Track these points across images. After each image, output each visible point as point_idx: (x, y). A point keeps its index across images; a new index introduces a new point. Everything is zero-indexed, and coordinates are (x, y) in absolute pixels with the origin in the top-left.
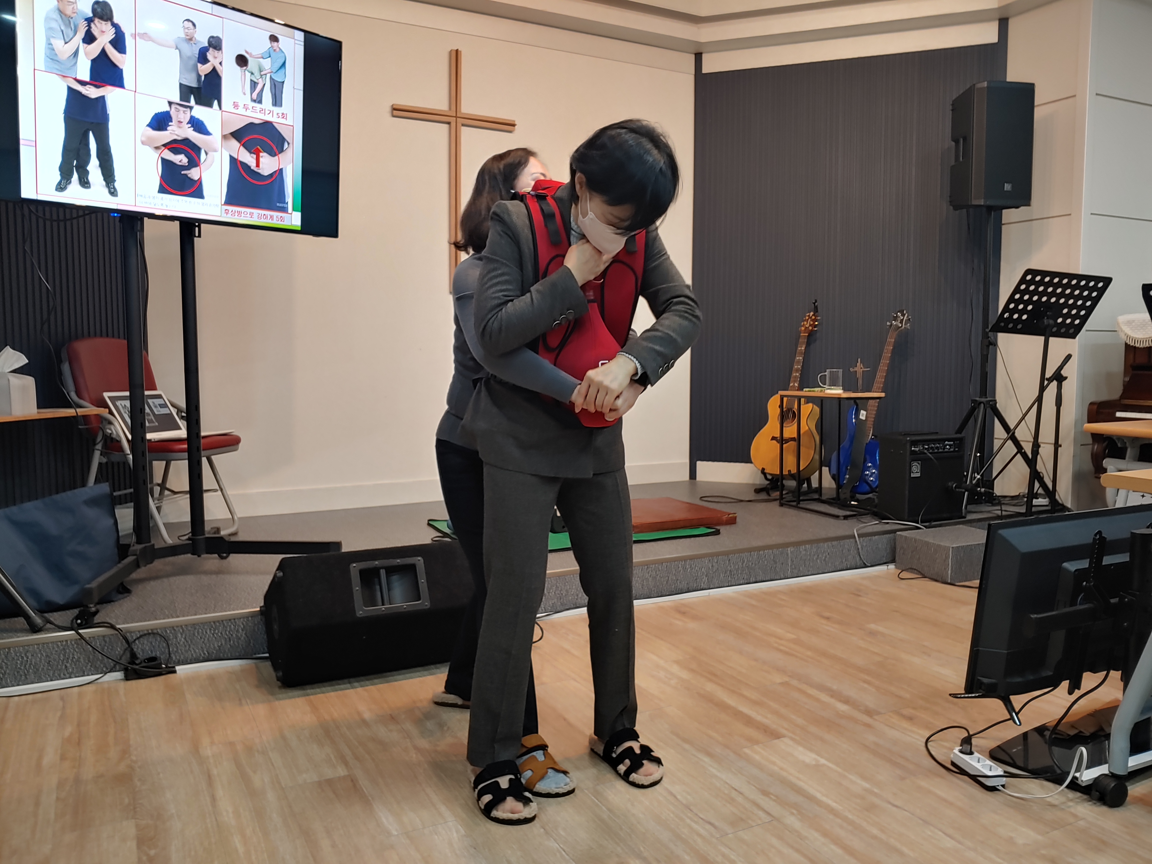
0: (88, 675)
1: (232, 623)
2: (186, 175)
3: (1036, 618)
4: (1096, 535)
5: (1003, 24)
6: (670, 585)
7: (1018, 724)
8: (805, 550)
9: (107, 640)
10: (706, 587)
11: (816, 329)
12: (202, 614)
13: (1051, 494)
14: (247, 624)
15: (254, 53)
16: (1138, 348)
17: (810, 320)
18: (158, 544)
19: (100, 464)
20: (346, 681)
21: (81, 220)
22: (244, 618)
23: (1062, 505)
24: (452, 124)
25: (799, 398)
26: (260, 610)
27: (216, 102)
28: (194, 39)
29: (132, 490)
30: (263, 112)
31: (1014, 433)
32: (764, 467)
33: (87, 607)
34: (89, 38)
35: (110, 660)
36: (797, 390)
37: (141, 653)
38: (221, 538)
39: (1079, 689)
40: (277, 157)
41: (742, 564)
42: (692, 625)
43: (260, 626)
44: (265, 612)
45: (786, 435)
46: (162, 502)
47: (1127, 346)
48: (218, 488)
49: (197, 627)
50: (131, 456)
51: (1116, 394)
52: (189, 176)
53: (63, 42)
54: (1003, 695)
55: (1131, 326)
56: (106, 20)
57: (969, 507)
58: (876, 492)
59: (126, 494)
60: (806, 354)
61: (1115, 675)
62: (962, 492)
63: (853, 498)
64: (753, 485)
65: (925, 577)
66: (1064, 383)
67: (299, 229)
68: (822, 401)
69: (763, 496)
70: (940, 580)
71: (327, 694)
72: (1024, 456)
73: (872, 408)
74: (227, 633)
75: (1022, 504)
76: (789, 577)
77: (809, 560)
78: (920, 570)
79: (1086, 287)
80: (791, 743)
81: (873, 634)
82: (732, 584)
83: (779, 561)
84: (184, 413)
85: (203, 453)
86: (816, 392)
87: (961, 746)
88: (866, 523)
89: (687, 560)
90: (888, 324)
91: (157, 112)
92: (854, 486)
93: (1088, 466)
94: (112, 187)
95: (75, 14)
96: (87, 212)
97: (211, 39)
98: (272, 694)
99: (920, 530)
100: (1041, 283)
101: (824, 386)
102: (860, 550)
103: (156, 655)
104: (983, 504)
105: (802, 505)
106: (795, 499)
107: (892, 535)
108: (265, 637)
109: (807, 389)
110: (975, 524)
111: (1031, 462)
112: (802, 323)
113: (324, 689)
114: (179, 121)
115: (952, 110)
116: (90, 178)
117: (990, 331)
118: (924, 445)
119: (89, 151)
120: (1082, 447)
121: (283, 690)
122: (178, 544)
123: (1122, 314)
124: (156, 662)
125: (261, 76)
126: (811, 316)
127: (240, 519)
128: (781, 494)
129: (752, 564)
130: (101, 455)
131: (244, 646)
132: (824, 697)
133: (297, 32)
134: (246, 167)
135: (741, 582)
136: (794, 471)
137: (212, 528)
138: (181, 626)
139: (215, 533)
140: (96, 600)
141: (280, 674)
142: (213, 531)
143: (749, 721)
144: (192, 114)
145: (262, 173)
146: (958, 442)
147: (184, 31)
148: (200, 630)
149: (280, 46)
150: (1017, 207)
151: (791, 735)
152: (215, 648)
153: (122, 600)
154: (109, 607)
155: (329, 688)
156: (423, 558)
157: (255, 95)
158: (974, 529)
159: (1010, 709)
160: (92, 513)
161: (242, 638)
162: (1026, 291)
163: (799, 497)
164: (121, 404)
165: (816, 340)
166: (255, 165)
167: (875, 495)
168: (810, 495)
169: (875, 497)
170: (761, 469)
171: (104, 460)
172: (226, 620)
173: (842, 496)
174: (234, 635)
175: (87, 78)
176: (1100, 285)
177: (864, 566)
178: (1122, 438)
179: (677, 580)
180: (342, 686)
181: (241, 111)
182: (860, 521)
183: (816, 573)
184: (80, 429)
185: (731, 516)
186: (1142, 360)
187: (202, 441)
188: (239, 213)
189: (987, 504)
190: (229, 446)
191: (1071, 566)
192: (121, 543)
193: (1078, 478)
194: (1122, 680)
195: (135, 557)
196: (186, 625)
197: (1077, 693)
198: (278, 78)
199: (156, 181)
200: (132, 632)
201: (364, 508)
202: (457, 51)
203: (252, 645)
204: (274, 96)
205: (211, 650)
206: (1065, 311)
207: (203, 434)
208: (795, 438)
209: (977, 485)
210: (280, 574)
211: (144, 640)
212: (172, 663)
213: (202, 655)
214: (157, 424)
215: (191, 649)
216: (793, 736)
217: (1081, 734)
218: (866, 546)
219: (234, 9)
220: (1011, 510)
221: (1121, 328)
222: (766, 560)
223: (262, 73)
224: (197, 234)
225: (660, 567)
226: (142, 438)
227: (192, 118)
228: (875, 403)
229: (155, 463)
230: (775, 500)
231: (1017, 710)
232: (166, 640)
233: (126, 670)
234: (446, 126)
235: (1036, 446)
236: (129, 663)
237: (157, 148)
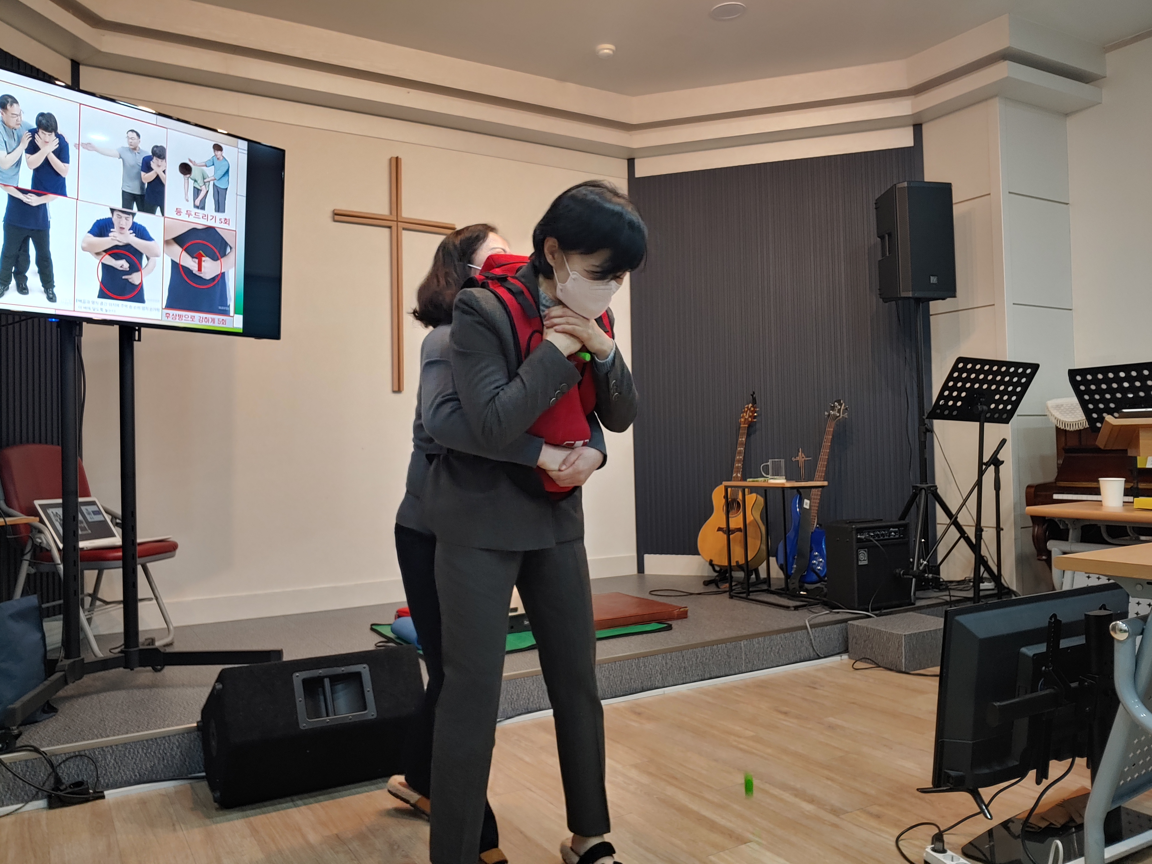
0: (7, 805)
1: (166, 741)
2: (127, 280)
3: (999, 706)
4: (1051, 618)
5: (918, 129)
6: (624, 685)
7: (989, 817)
8: (758, 643)
9: (30, 764)
10: (661, 685)
11: (755, 420)
12: (133, 732)
13: (996, 578)
14: (182, 741)
15: (198, 162)
16: (1069, 431)
17: (748, 411)
18: (88, 658)
19: (28, 575)
20: (288, 799)
21: (17, 326)
22: (179, 734)
23: (1008, 588)
24: (393, 227)
25: (743, 488)
26: (198, 726)
27: (159, 209)
28: (138, 149)
29: (61, 602)
30: (206, 217)
31: (957, 518)
32: (712, 559)
33: (9, 729)
34: (33, 149)
35: (32, 787)
36: (741, 481)
37: (66, 778)
38: (156, 650)
39: (1047, 778)
40: (219, 262)
41: (696, 660)
42: (649, 726)
43: (197, 743)
44: (202, 727)
45: (732, 526)
46: (92, 614)
47: (1058, 429)
48: (153, 596)
49: (129, 747)
50: (61, 566)
51: (1051, 476)
52: (130, 280)
53: (6, 153)
54: (971, 788)
55: (1060, 411)
56: (51, 132)
57: (917, 593)
58: (825, 581)
59: (54, 606)
60: (747, 445)
61: (1081, 762)
62: (909, 578)
63: (802, 588)
64: (702, 577)
65: (880, 667)
66: (1001, 467)
67: (241, 331)
68: (766, 490)
69: (713, 588)
70: (895, 669)
71: (268, 815)
72: (968, 540)
73: (815, 497)
74: (161, 751)
75: (969, 588)
76: (743, 671)
77: (763, 653)
78: (874, 660)
79: (1015, 374)
80: (756, 847)
81: (831, 727)
82: (687, 681)
83: (733, 655)
84: (119, 519)
85: (139, 560)
86: (760, 482)
87: (932, 844)
88: (817, 613)
89: (640, 658)
90: (826, 413)
91: (99, 219)
92: (802, 576)
93: (1030, 548)
94: (51, 292)
95: (20, 126)
96: (23, 318)
97: (155, 149)
98: (209, 817)
99: (871, 619)
100: (973, 370)
101: (767, 476)
102: (813, 640)
103: (83, 779)
104: (930, 591)
105: (752, 596)
106: (744, 591)
107: (843, 625)
108: (202, 754)
109: (751, 480)
110: (924, 610)
111: (975, 547)
112: (742, 415)
113: (265, 809)
114: (121, 228)
115: (876, 208)
116: (28, 284)
117: (927, 418)
118: (869, 532)
119: (28, 256)
120: (1022, 529)
121: (221, 812)
122: (111, 657)
123: (1050, 399)
124: (83, 787)
125: (205, 183)
126: (750, 407)
127: (176, 628)
128: (731, 586)
129: (706, 659)
130: (29, 565)
131: (179, 765)
132: (787, 796)
133: (240, 141)
134: (188, 271)
135: (696, 679)
136: (742, 561)
137: (146, 640)
138: (111, 746)
139: (149, 644)
140: (19, 722)
141: (218, 794)
142: (148, 642)
143: (713, 826)
144: (134, 220)
145: (204, 277)
146: (903, 528)
147: (128, 141)
148: (132, 750)
149: (223, 155)
150: (943, 299)
151: (757, 839)
152: (146, 768)
153: (47, 720)
154: (33, 728)
155: (271, 808)
156: (368, 664)
157: (198, 202)
158: (924, 615)
159: (979, 802)
160: (18, 627)
161: (177, 757)
162: (959, 379)
163: (749, 588)
164: (52, 512)
165: (755, 431)
166: (197, 269)
167: (823, 584)
168: (759, 586)
169: (823, 586)
170: (709, 560)
171: (33, 571)
172: (159, 738)
173: (791, 587)
174: (168, 754)
175: (29, 187)
176: (1029, 371)
177: (817, 657)
178: (1063, 520)
179: (631, 679)
180: (284, 805)
181: (184, 217)
182: (811, 611)
183: (771, 666)
184: (7, 539)
185: (682, 609)
186: (1073, 443)
187: (138, 548)
188: (180, 316)
189: (935, 590)
190: (166, 552)
191: (1029, 651)
192: (48, 658)
193: (1021, 560)
194: (1088, 767)
195: (62, 673)
196: (117, 745)
197: (1045, 783)
198: (221, 185)
199: (96, 287)
200: (57, 755)
201: (304, 614)
202: (397, 158)
203: (187, 763)
204: (217, 203)
205: (142, 770)
206: (997, 397)
207: (139, 540)
208: (740, 528)
209: (924, 571)
210: (219, 686)
211: (70, 764)
212: (100, 787)
213: (133, 777)
214: (90, 531)
215: (121, 771)
216: (760, 840)
217: (1053, 826)
218: (819, 636)
219: (178, 120)
220: (959, 595)
221: (1050, 412)
222: (720, 654)
223: (205, 181)
224: (137, 338)
225: (613, 666)
226: (75, 547)
227: (134, 224)
228: (818, 491)
229: (87, 573)
230: (725, 592)
231: (986, 803)
232: (94, 762)
233: (49, 797)
234: (386, 231)
235: (979, 530)
236: (53, 790)
237: (98, 254)
